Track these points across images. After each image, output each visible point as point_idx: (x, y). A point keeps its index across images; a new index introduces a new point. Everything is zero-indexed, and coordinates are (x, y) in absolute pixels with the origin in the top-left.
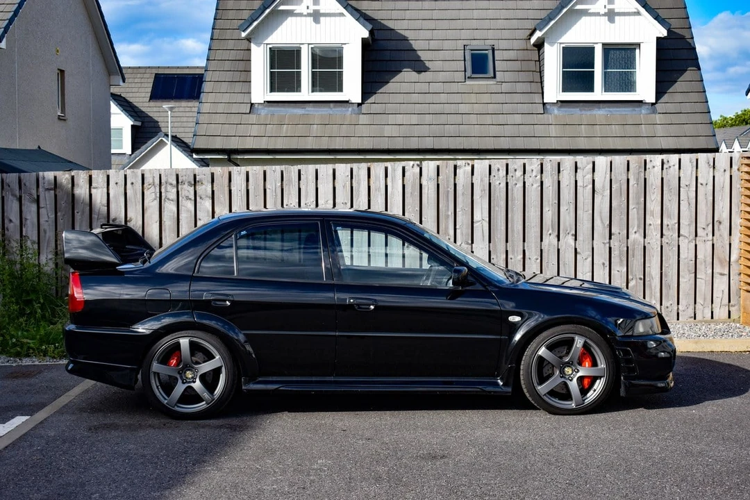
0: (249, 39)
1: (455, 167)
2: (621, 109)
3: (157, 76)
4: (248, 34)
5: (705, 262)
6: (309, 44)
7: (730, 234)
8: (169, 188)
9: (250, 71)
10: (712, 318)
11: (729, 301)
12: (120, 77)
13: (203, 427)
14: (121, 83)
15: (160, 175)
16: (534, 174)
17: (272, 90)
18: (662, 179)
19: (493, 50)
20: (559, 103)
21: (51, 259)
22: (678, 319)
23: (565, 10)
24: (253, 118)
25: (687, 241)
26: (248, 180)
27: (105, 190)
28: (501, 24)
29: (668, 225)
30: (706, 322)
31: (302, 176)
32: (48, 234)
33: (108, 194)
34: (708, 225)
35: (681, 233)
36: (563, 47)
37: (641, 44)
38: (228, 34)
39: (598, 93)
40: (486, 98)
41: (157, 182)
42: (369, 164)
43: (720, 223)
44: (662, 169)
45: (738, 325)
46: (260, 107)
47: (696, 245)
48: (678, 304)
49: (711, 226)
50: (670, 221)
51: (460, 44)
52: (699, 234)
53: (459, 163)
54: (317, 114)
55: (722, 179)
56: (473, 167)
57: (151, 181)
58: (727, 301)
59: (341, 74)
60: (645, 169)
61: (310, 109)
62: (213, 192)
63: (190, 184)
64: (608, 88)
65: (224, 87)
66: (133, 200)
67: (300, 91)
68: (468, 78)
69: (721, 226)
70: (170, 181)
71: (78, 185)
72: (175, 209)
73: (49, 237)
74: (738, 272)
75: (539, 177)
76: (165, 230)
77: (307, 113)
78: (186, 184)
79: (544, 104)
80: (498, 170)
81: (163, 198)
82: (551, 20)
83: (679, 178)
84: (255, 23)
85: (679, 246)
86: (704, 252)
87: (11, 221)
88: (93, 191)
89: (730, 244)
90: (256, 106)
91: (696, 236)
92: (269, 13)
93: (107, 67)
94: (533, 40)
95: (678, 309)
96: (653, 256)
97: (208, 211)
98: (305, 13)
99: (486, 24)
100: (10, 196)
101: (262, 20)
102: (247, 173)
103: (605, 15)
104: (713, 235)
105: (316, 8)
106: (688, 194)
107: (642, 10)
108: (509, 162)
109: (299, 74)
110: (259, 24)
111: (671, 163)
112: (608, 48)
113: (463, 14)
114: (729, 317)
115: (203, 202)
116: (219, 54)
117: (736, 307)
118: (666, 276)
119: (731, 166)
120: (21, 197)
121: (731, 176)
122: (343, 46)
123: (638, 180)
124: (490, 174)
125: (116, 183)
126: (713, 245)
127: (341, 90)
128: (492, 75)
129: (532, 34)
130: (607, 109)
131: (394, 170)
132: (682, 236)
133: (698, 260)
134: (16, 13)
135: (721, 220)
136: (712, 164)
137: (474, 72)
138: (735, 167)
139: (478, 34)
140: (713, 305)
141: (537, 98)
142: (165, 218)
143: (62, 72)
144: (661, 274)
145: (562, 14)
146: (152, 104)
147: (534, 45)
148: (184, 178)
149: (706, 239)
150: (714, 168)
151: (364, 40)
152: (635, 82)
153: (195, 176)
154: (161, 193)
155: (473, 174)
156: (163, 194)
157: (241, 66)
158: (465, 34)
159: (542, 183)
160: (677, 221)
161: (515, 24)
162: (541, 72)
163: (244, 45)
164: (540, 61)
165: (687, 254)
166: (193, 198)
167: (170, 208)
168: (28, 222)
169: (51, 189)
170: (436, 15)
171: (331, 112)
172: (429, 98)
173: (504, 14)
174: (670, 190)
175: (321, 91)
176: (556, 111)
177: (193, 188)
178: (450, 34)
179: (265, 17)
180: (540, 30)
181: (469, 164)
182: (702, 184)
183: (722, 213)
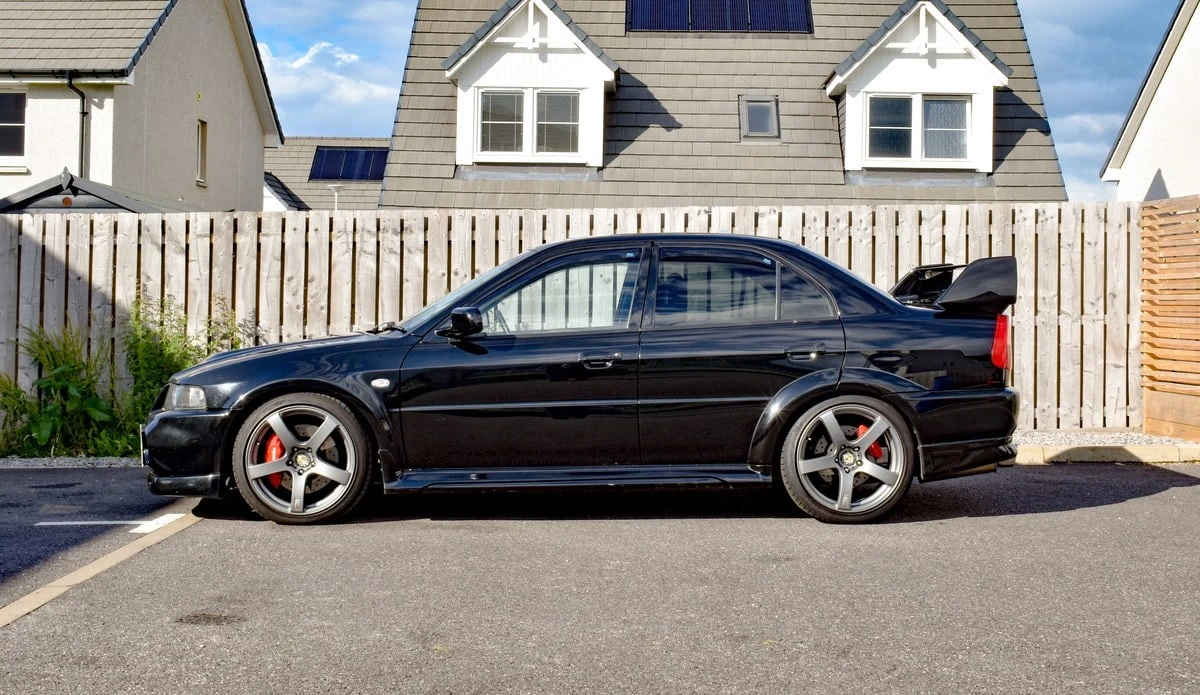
0: (454, 82)
1: (757, 216)
2: (947, 180)
3: (320, 151)
4: (454, 74)
5: (1094, 348)
6: (534, 88)
7: (1128, 312)
8: (366, 235)
9: (455, 124)
10: (1105, 425)
11: (1128, 404)
12: (278, 136)
13: (434, 528)
14: (279, 144)
15: (355, 220)
16: (864, 225)
17: (484, 147)
18: (1036, 235)
19: (777, 102)
20: (865, 172)
21: (203, 331)
22: (1058, 427)
23: (873, 49)
24: (457, 184)
25: (1070, 320)
26: (473, 228)
27: (279, 238)
28: (787, 68)
29: (1044, 298)
30: (1096, 431)
31: (547, 225)
32: (199, 297)
33: (283, 245)
34: (1098, 299)
35: (1062, 308)
36: (871, 98)
37: (974, 96)
38: (426, 76)
39: (917, 158)
40: (767, 163)
41: (350, 228)
42: (639, 210)
43: (1114, 296)
44: (1037, 222)
45: (1140, 435)
46: (468, 170)
47: (1082, 326)
48: (1058, 406)
49: (1102, 299)
50: (1048, 293)
51: (733, 94)
52: (1085, 312)
53: (762, 209)
54: (542, 179)
55: (1116, 237)
56: (780, 215)
57: (342, 227)
58: (1125, 403)
59: (575, 129)
60: (1013, 222)
61: (533, 173)
62: (426, 243)
63: (395, 232)
64: (929, 152)
65: (420, 143)
66: (317, 253)
67: (521, 150)
68: (745, 137)
69: (1116, 301)
70: (368, 227)
71: (242, 230)
72: (373, 265)
73: (201, 301)
74: (1138, 363)
75: (870, 230)
76: (359, 295)
77: (529, 179)
78: (390, 231)
79: (845, 172)
80: (815, 220)
81: (358, 250)
82: (855, 61)
83: (1059, 235)
84: (464, 60)
85: (1059, 327)
86: (1093, 335)
87: (149, 278)
88: (263, 240)
89: (1128, 326)
90: (463, 168)
91: (1082, 313)
92: (482, 47)
93: (261, 123)
94: (830, 89)
95: (1058, 413)
96: (1024, 341)
97: (419, 269)
98: (530, 47)
99: (768, 68)
100: (150, 245)
101: (473, 57)
102: (474, 219)
103: (925, 56)
104: (1105, 313)
105: (543, 40)
106: (1070, 256)
107: (975, 51)
108: (830, 209)
109: (520, 128)
110: (468, 60)
111: (1048, 214)
112: (930, 100)
113: (736, 55)
114: (1128, 425)
115: (412, 256)
116: (414, 102)
117: (1137, 411)
118: (1042, 367)
119: (1129, 220)
120: (163, 246)
121: (1128, 233)
122: (580, 91)
123: (1003, 236)
124: (804, 225)
125: (295, 230)
126: (1105, 326)
127: (575, 149)
128: (776, 134)
129: (827, 82)
130: (929, 180)
131: (673, 218)
132: (1063, 312)
133: (1084, 347)
134: (148, 41)
135: (1116, 293)
136: (1103, 217)
137: (751, 129)
138: (1134, 221)
139: (755, 81)
140: (1106, 408)
141: (836, 164)
142: (359, 278)
143: (203, 123)
144: (1036, 364)
145: (870, 53)
146: (313, 185)
147: (831, 97)
148: (387, 223)
149: (1096, 317)
150: (1106, 222)
151: (607, 84)
152: (965, 146)
153: (402, 221)
154: (354, 243)
155: (780, 225)
156: (358, 245)
157: (443, 117)
158: (740, 81)
159: (874, 238)
160: (1056, 292)
161: (805, 69)
162: (840, 131)
163: (447, 89)
164: (839, 116)
165: (1070, 338)
166: (399, 252)
167: (367, 263)
168: (173, 279)
169: (205, 236)
170: (701, 55)
171: (562, 178)
172: (693, 162)
173: (792, 57)
174: (1047, 251)
175: (548, 151)
176: (861, 181)
177: (399, 237)
178: (720, 81)
179: (477, 52)
180: (841, 75)
181: (775, 211)
182: (1089, 243)
183: (1117, 282)
